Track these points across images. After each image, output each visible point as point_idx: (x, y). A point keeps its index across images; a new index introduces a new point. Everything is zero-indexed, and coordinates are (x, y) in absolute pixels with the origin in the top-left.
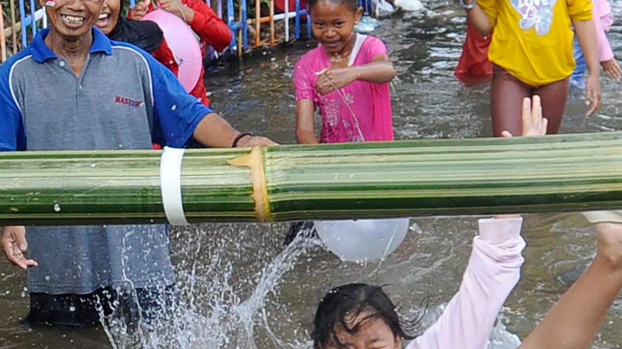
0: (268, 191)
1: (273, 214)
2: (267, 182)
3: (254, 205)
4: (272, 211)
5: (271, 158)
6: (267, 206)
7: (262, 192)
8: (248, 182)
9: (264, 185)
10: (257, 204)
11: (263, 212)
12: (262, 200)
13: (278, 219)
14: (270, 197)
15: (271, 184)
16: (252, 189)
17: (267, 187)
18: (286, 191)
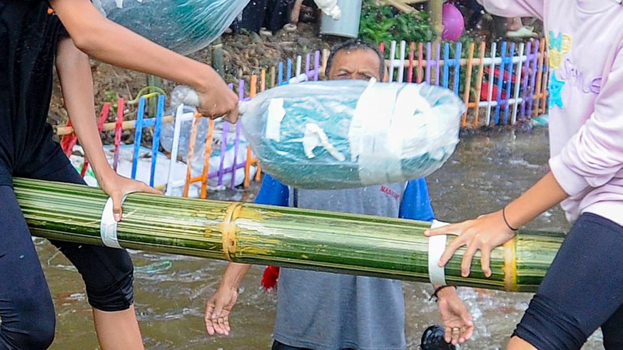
0: (517, 267)
1: (518, 285)
2: (517, 259)
3: (503, 276)
4: (518, 283)
5: (521, 239)
6: (515, 278)
7: (511, 267)
8: (500, 257)
9: (514, 261)
10: (506, 276)
11: (510, 283)
12: (511, 273)
13: (521, 290)
14: (518, 272)
15: (519, 261)
16: (503, 263)
17: (517, 263)
18: (532, 268)
